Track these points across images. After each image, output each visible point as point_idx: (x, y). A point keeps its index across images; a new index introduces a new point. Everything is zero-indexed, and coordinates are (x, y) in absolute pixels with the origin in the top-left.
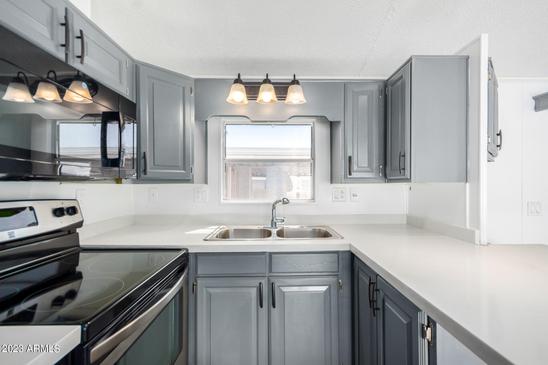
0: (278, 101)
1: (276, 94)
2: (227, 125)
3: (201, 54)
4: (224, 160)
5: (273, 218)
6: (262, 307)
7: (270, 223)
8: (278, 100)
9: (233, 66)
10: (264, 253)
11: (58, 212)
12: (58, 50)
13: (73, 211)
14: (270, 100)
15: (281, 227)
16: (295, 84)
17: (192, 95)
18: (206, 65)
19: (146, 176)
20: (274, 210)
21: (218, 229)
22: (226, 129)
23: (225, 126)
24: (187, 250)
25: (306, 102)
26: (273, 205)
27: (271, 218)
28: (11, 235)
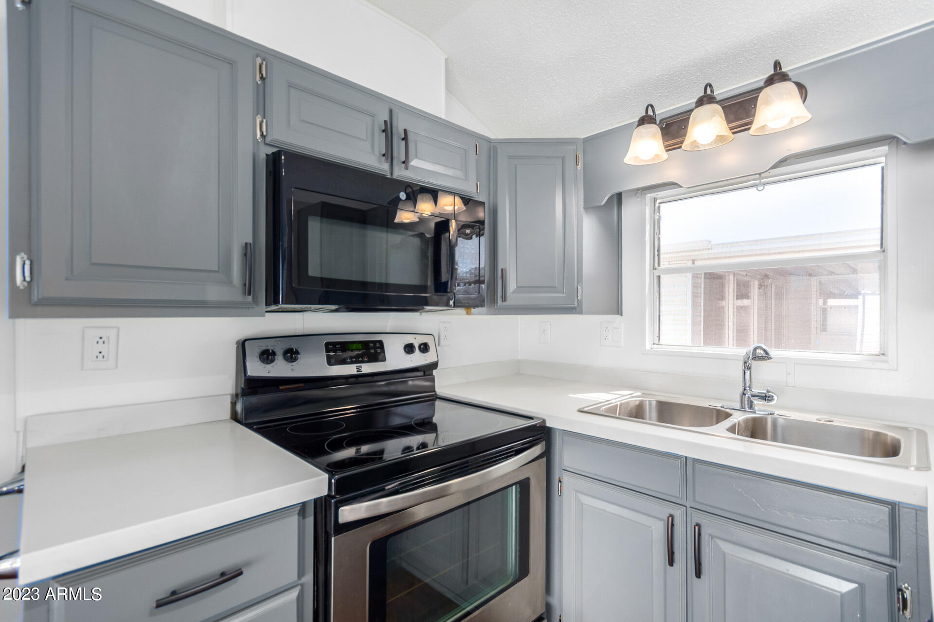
0: (733, 136)
1: (729, 121)
2: (661, 205)
3: (599, 93)
4: (655, 271)
5: (745, 389)
6: (671, 562)
7: (738, 398)
8: (734, 133)
9: (660, 91)
10: (676, 457)
11: (409, 349)
12: (380, 162)
13: (424, 348)
14: (714, 137)
15: (764, 411)
16: (777, 81)
17: (578, 166)
18: (613, 106)
19: (505, 303)
20: (747, 372)
21: (629, 396)
22: (659, 213)
23: (659, 207)
24: (544, 421)
25: (810, 116)
26: (745, 363)
27: (741, 390)
28: (359, 369)
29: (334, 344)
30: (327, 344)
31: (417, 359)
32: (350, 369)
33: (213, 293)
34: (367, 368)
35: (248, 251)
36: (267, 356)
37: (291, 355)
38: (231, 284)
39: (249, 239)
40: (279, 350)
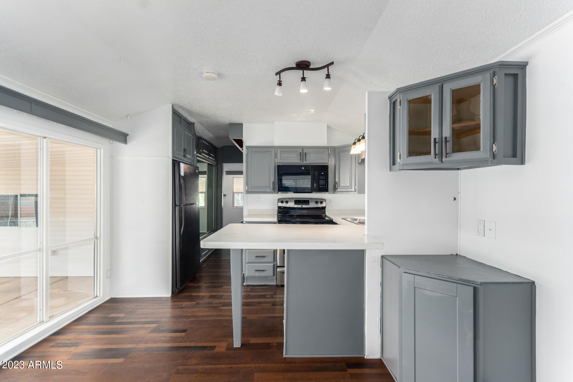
11: (317, 203)
13: (321, 203)
28: (302, 206)
29: (297, 200)
30: (295, 201)
31: (320, 205)
32: (300, 206)
33: (268, 190)
34: (304, 206)
35: (274, 183)
36: (282, 202)
37: (287, 202)
38: (271, 188)
39: (274, 181)
40: (285, 201)
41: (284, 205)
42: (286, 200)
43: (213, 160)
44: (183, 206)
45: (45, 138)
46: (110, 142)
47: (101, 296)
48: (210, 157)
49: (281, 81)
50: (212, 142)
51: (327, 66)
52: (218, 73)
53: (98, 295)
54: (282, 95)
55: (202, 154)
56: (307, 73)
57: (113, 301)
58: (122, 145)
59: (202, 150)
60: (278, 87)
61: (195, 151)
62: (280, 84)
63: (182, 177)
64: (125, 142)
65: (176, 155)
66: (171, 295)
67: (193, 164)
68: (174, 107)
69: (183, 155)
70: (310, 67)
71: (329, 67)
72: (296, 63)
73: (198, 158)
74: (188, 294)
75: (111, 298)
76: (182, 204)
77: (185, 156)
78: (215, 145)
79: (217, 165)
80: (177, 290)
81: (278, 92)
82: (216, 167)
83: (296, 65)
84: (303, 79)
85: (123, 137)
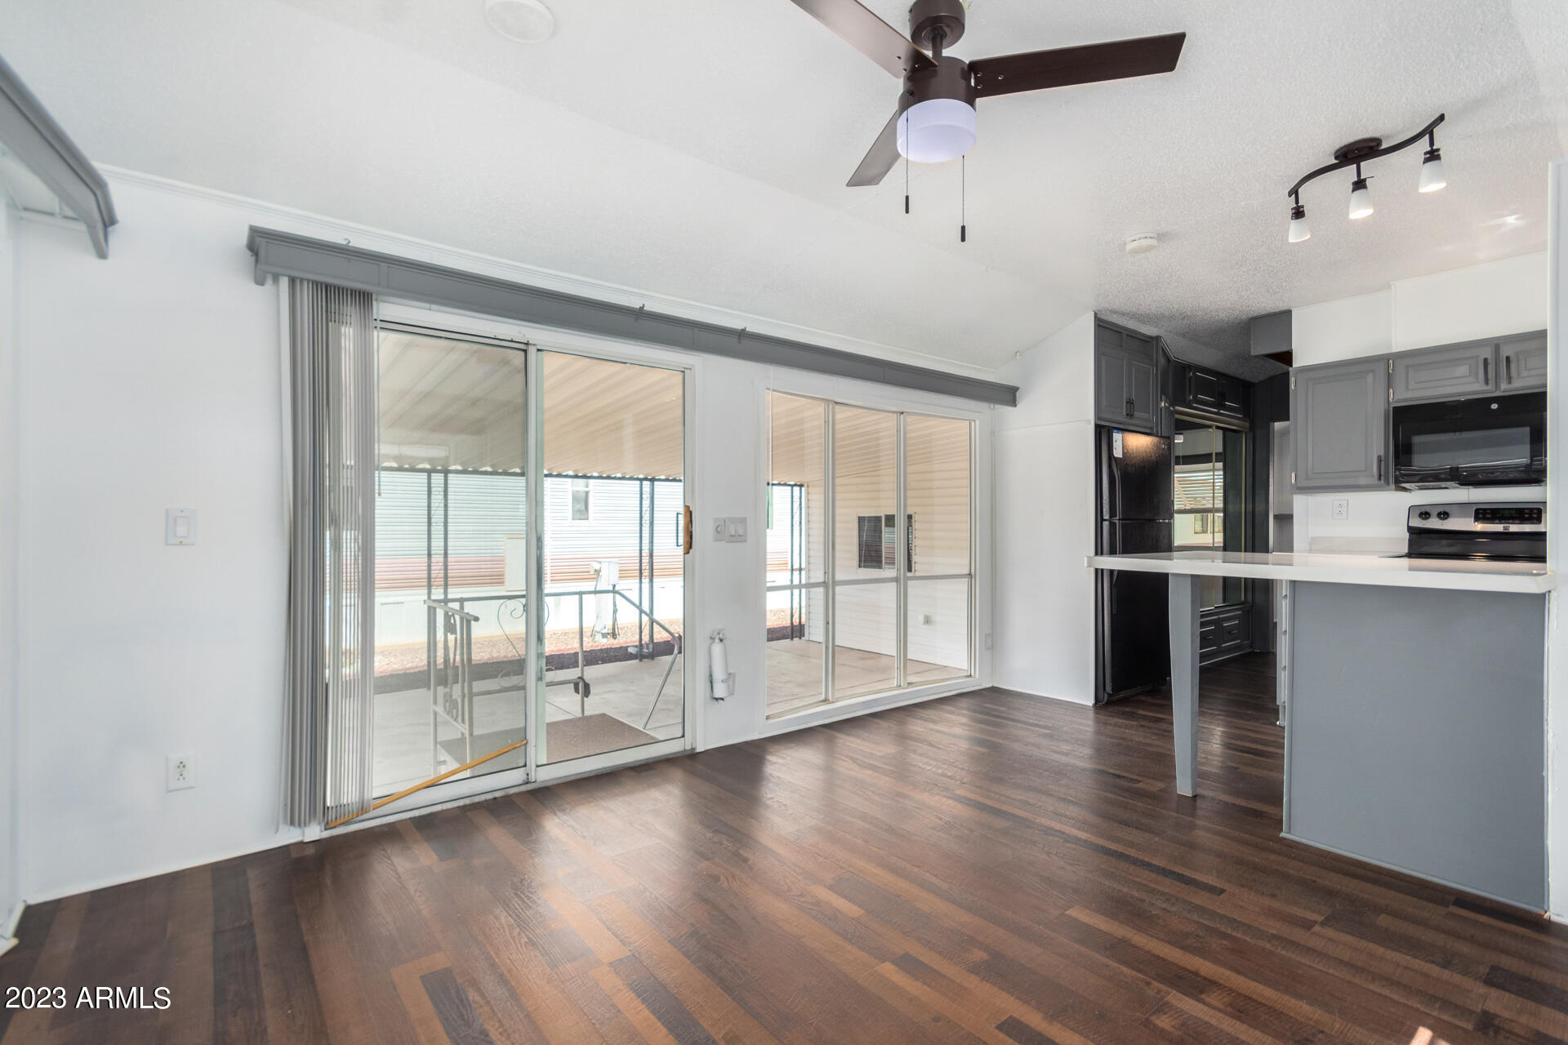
28: (1506, 528)
29: (1483, 510)
30: (1477, 510)
32: (1496, 528)
34: (1516, 528)
35: (1381, 460)
36: (1425, 516)
37: (1444, 516)
38: (1372, 476)
39: (1382, 453)
40: (1434, 512)
41: (1434, 523)
42: (1441, 509)
43: (1238, 418)
44: (1117, 522)
45: (902, 413)
46: (990, 407)
47: (977, 676)
48: (1222, 411)
49: (1303, 207)
50: (1232, 371)
51: (1429, 131)
52: (1158, 234)
53: (972, 674)
54: (1309, 236)
55: (1195, 405)
56: (1368, 167)
57: (994, 690)
58: (1007, 410)
59: (1195, 397)
60: (1294, 225)
61: (1161, 401)
62: (1298, 213)
63: (1115, 461)
64: (1013, 402)
65: (1106, 415)
66: (1093, 702)
67: (1157, 431)
68: (1099, 316)
69: (1125, 414)
70: (1383, 147)
71: (1435, 130)
72: (1336, 153)
73: (1177, 416)
74: (1127, 709)
75: (993, 687)
76: (1116, 516)
77: (1130, 415)
78: (1242, 377)
79: (1252, 428)
80: (1106, 695)
81: (1297, 233)
82: (1251, 435)
83: (1336, 158)
84: (1360, 184)
85: (1008, 395)
